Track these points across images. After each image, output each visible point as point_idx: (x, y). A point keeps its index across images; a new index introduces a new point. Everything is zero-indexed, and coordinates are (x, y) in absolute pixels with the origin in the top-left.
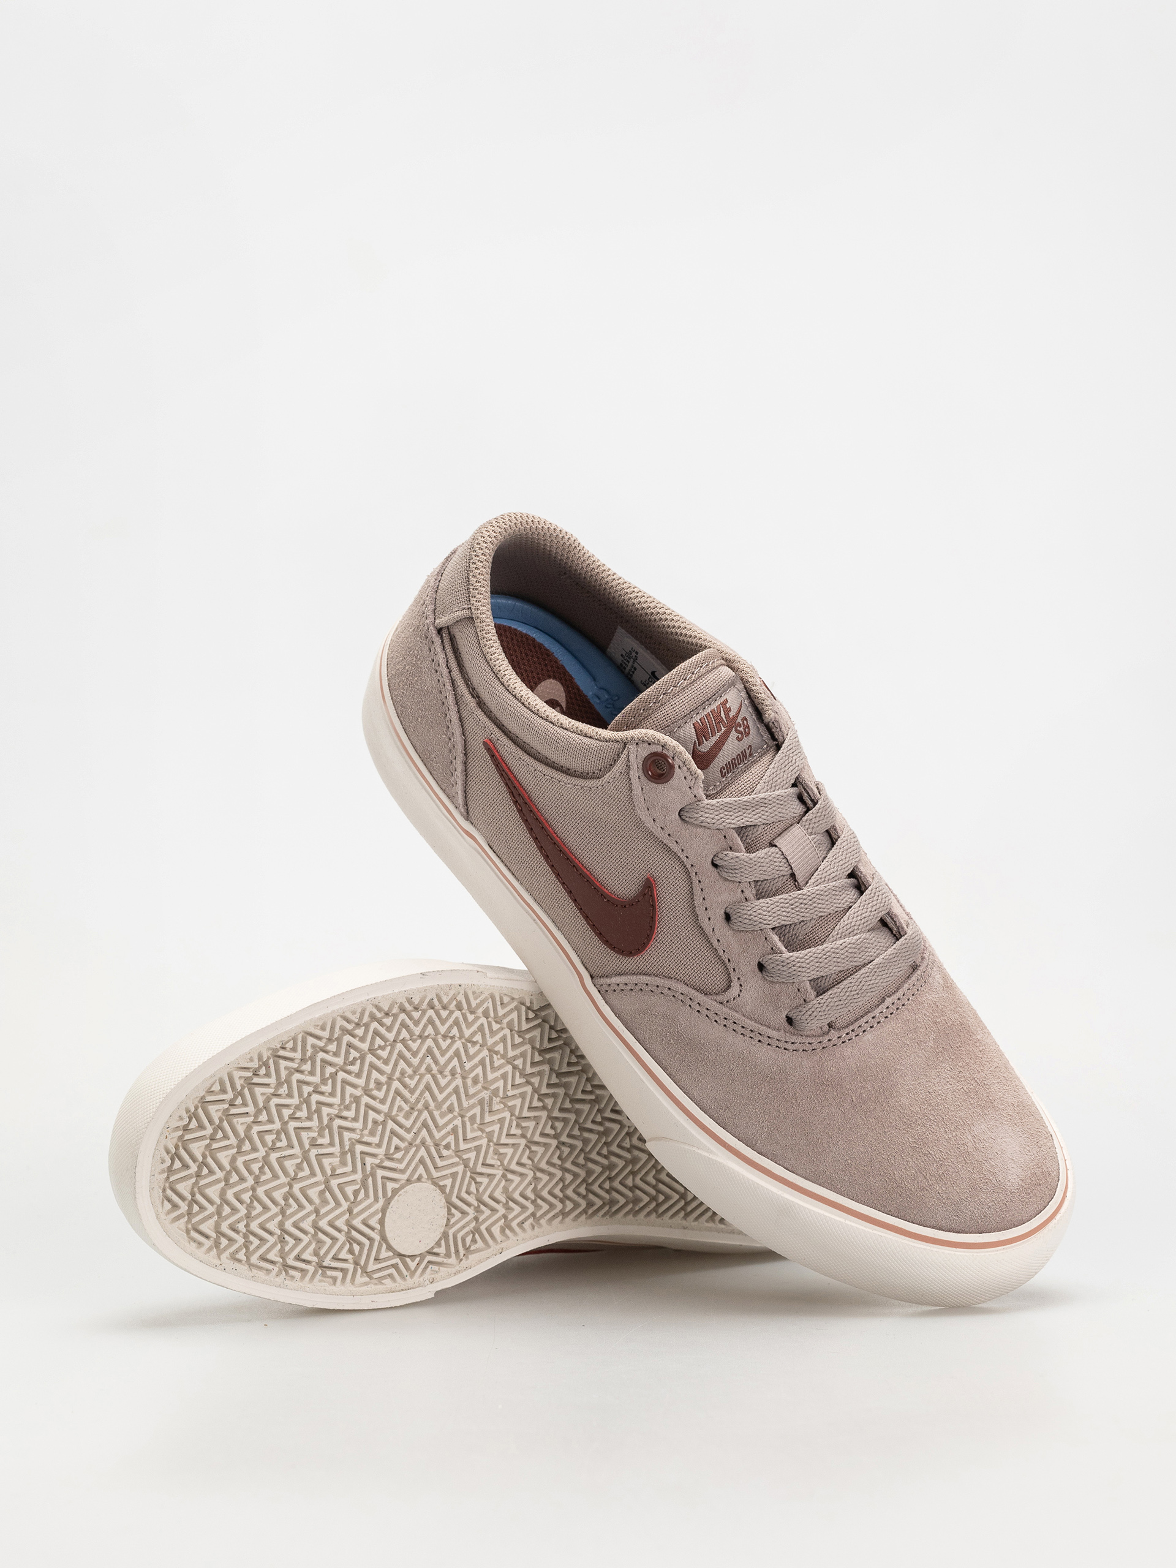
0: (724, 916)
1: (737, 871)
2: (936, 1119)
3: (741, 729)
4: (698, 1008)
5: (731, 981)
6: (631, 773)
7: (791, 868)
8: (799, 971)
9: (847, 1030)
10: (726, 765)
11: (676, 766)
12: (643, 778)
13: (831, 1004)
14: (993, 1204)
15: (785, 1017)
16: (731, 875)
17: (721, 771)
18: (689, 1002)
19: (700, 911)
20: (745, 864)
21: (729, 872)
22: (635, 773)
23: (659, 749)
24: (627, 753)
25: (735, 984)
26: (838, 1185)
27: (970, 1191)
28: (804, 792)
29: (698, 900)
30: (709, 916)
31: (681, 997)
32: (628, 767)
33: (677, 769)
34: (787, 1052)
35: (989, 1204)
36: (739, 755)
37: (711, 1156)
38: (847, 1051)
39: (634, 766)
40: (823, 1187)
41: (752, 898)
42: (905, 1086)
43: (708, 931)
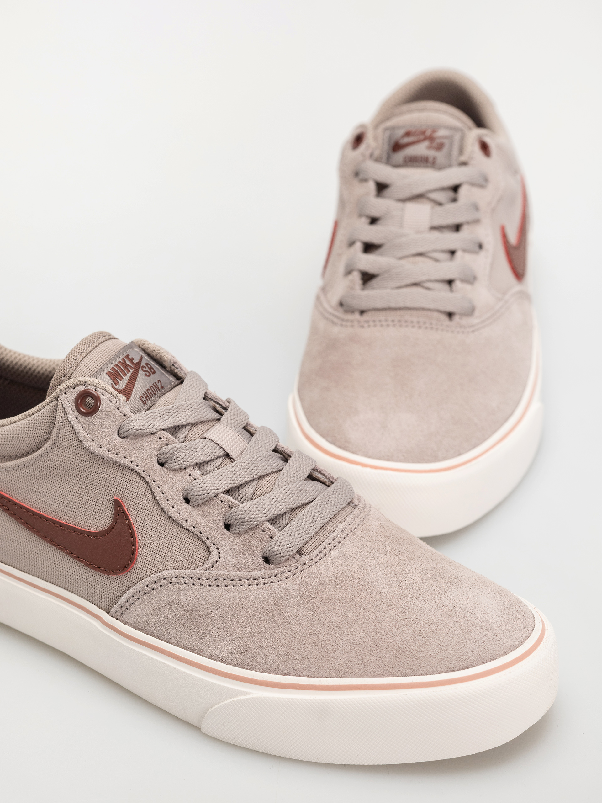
0: (184, 501)
1: (179, 459)
2: (414, 596)
3: (147, 369)
4: (192, 581)
5: (208, 548)
6: (69, 416)
7: (224, 450)
8: (257, 514)
9: (316, 553)
10: (143, 394)
11: (100, 395)
12: (80, 416)
13: (293, 533)
14: (486, 638)
15: (261, 559)
16: (176, 464)
17: (141, 399)
18: (183, 581)
19: (164, 504)
20: (183, 451)
21: (174, 462)
22: (72, 414)
23: (82, 388)
24: (60, 404)
25: (213, 548)
26: (355, 671)
27: (463, 635)
28: (216, 405)
29: (159, 497)
30: (172, 504)
31: (176, 580)
32: (66, 414)
33: (102, 397)
34: (273, 584)
35: (483, 639)
36: (151, 386)
37: (248, 697)
38: (321, 566)
39: (69, 410)
40: (345, 677)
41: (199, 476)
42: (379, 581)
43: (176, 516)
